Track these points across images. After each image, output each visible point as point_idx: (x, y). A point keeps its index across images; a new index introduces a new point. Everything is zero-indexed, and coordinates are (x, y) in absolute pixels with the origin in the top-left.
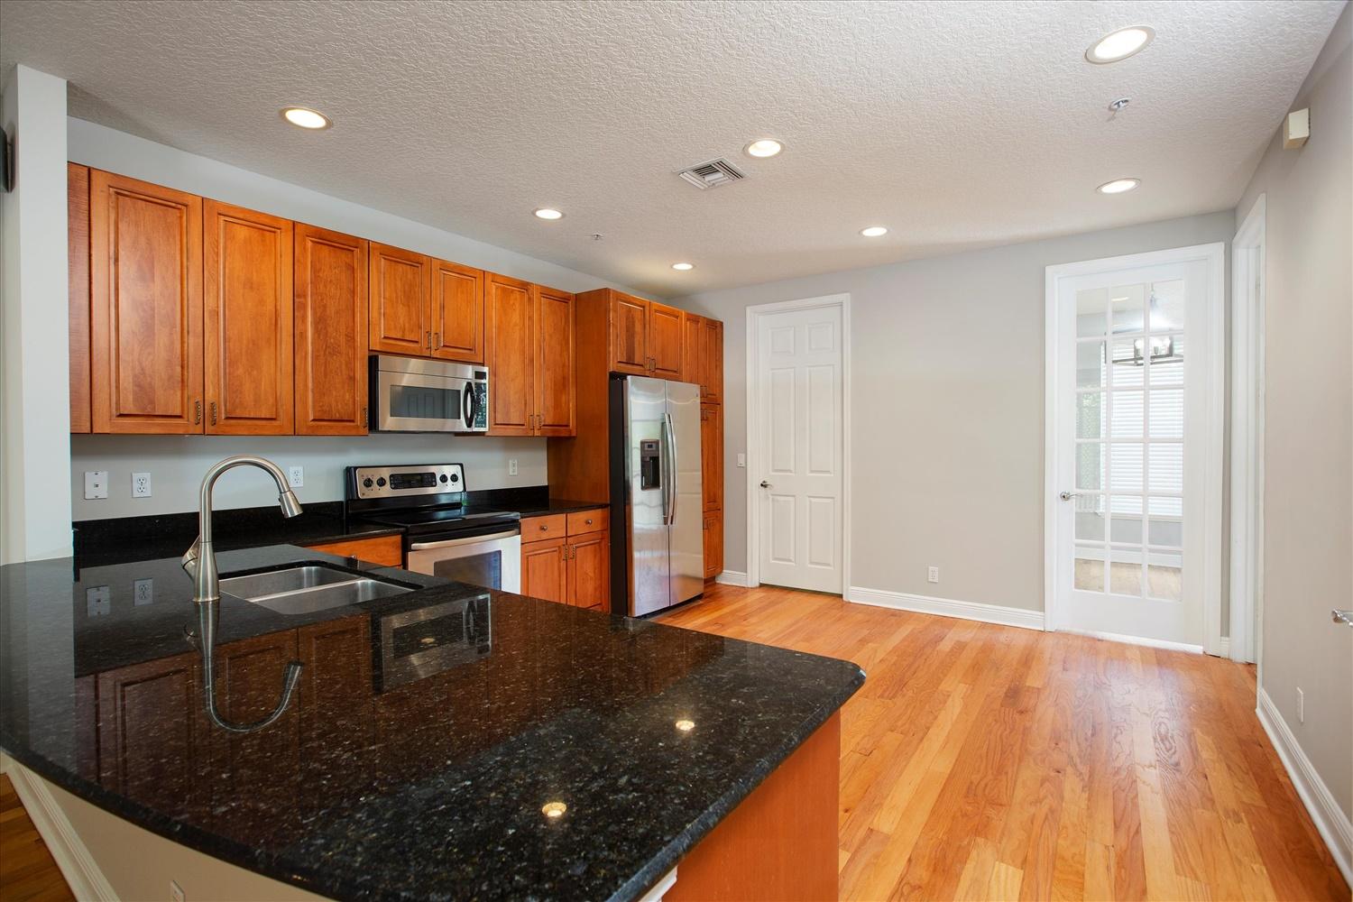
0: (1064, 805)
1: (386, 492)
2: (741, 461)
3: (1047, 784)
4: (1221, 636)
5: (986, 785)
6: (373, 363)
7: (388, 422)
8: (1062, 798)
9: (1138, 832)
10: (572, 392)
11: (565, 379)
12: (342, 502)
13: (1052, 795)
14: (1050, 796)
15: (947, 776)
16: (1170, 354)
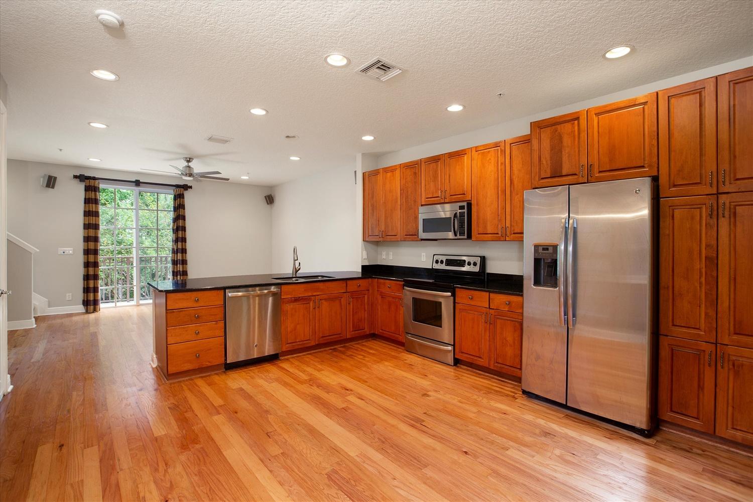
0: (152, 478)
1: (443, 267)
3: (168, 485)
5: (199, 460)
7: (422, 235)
8: (155, 482)
9: (104, 491)
13: (161, 480)
14: (162, 478)
15: (222, 450)
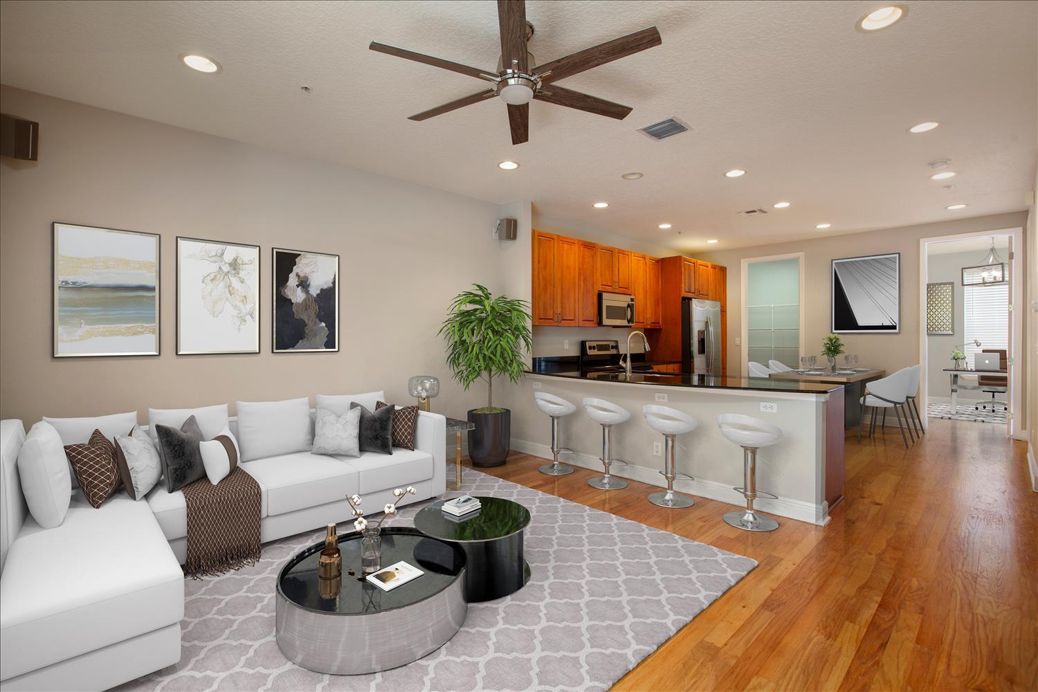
1: (595, 352)
2: (738, 343)
4: (1022, 429)
6: (600, 296)
7: (606, 321)
10: (660, 305)
11: (658, 300)
12: (578, 357)
16: (1003, 281)
